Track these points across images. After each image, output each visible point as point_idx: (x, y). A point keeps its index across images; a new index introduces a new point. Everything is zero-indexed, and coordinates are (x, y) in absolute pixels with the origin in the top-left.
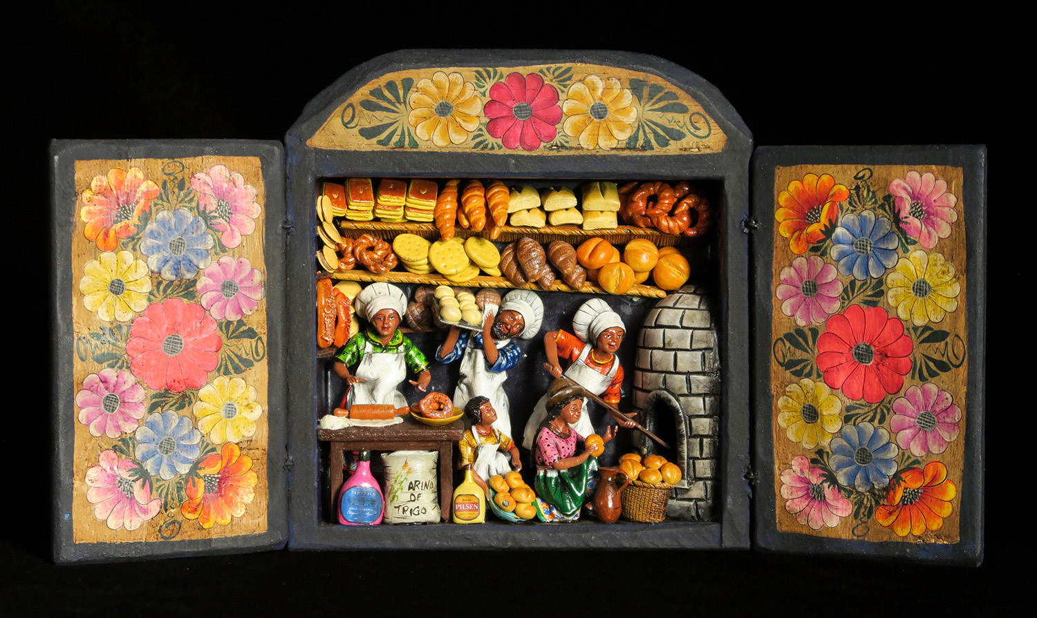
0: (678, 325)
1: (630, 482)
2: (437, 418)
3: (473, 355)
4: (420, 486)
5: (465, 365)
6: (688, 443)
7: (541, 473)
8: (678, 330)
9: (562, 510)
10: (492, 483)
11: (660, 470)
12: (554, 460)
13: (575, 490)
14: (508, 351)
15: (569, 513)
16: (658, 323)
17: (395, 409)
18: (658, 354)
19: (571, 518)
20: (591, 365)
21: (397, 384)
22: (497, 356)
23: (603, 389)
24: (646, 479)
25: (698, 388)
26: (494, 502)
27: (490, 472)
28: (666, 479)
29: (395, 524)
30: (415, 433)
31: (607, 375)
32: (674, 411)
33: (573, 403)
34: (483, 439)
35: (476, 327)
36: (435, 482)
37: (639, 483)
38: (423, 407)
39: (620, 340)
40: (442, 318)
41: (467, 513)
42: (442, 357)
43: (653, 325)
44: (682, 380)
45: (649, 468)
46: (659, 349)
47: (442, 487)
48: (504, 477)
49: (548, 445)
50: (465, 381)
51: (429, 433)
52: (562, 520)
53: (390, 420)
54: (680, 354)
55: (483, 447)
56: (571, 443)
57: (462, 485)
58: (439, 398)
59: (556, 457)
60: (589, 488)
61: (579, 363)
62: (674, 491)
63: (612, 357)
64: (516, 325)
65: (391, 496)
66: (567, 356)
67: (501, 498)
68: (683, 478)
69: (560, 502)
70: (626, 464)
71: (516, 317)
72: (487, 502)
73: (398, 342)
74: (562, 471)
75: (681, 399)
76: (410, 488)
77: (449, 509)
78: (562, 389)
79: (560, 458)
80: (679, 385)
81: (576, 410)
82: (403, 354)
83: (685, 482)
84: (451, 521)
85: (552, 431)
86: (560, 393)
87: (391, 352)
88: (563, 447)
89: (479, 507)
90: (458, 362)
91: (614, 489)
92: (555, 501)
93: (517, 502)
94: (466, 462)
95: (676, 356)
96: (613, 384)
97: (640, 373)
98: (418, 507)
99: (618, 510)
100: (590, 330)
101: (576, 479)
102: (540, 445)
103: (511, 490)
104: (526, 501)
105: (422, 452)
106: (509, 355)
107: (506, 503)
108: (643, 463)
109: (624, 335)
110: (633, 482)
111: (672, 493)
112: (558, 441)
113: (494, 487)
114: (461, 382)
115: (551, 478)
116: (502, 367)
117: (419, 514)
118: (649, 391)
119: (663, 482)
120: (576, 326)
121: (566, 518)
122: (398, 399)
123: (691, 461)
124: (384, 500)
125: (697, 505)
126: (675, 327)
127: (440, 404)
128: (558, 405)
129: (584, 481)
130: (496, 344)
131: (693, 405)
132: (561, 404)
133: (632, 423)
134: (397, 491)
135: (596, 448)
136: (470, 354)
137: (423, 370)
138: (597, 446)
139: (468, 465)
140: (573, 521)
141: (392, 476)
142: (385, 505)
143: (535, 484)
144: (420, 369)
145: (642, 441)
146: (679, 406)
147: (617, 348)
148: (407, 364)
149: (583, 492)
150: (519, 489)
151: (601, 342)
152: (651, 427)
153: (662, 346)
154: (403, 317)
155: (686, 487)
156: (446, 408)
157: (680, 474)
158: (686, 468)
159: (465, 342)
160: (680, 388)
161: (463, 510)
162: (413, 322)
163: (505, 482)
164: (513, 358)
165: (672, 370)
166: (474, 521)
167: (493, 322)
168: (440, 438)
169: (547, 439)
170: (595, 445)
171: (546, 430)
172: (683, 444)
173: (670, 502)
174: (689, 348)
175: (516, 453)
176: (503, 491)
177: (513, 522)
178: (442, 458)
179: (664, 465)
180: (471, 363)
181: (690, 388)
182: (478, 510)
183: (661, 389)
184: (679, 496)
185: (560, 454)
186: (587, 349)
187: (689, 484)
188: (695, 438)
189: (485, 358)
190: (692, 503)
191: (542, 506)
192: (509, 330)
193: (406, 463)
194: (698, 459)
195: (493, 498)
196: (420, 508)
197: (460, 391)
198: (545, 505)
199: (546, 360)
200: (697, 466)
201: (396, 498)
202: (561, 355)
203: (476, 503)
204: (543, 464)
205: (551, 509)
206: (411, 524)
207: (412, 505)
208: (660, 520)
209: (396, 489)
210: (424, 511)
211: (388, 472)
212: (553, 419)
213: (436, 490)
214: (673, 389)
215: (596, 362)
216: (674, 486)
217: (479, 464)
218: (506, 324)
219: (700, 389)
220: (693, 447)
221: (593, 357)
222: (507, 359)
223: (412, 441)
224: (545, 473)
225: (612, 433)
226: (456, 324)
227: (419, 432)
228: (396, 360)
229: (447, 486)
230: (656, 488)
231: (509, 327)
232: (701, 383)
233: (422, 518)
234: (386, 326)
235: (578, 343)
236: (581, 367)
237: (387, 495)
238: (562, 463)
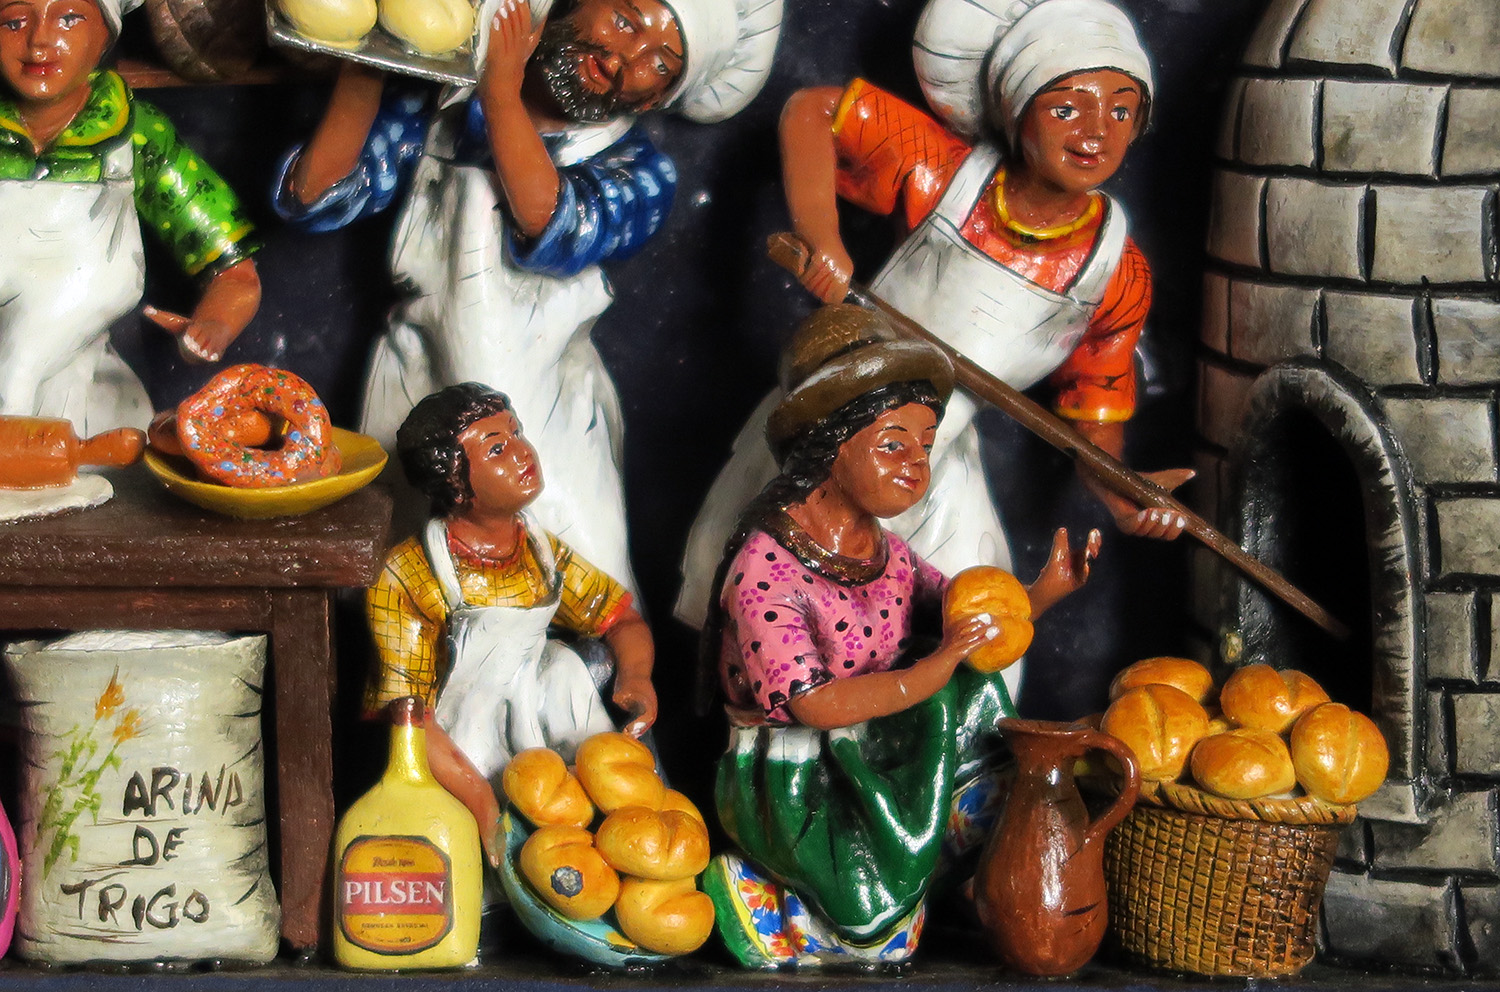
0: (1384, 59)
1: (1149, 790)
2: (255, 483)
3: (450, 194)
4: (176, 794)
5: (415, 237)
6: (1423, 614)
7: (745, 744)
8: (1382, 86)
9: (836, 914)
10: (513, 784)
11: (1288, 736)
12: (796, 685)
13: (892, 821)
14: (611, 175)
15: (864, 930)
16: (1297, 53)
17: (72, 440)
18: (1293, 197)
19: (873, 953)
20: (994, 245)
21: (98, 323)
22: (553, 199)
23: (1050, 357)
24: (1219, 780)
25: (1468, 357)
26: (519, 871)
27: (516, 734)
28: (1310, 782)
29: (73, 968)
30: (157, 549)
31: (1065, 291)
32: (1358, 464)
33: (888, 420)
34: (478, 582)
35: (444, 66)
36: (251, 779)
37: (1187, 796)
38: (190, 430)
39: (1126, 132)
40: (285, 22)
41: (394, 919)
42: (306, 201)
43: (1276, 60)
44: (1395, 320)
45: (1235, 726)
46: (1299, 172)
47: (284, 802)
48: (571, 757)
49: (771, 616)
50: (416, 310)
51: (216, 551)
52: (836, 959)
53: (48, 490)
54: (1389, 198)
55: (473, 620)
56: (881, 606)
57: (376, 793)
58: (268, 392)
59: (803, 672)
60: (961, 813)
61: (934, 235)
62: (1359, 835)
63: (1094, 210)
64: (648, 54)
65: (49, 835)
66: (883, 199)
67: (547, 857)
68: (1395, 773)
69: (823, 876)
70: (1134, 706)
71: (648, 21)
72: (491, 876)
73: (102, 128)
74: (837, 735)
75: (1394, 407)
76: (130, 804)
77: (316, 900)
78: (843, 353)
79: (822, 677)
80: (1386, 345)
81: (904, 455)
82: (131, 185)
83: (1408, 793)
84: (326, 956)
85: (793, 551)
86: (826, 373)
87: (71, 175)
88: (841, 626)
89: (447, 895)
90: (379, 227)
91: (1073, 822)
92: (802, 874)
93: (623, 877)
94: (397, 687)
95: (1369, 207)
96: (1097, 333)
97: (1220, 284)
98: (168, 892)
99: (1089, 917)
100: (989, 82)
101: (901, 773)
102: (735, 611)
103: (598, 821)
104: (662, 872)
105: (193, 637)
106: (611, 192)
107: (567, 879)
108: (1213, 705)
109: (1143, 107)
110: (1161, 792)
111: (1351, 844)
112: (815, 594)
113: (521, 805)
114: (400, 318)
115: (786, 768)
116: (580, 249)
117: (172, 923)
118: (1254, 370)
119: (1300, 790)
120: (929, 65)
121: (852, 952)
122: (109, 393)
123: (1437, 697)
124: (21, 854)
125: (1461, 902)
126: (1369, 73)
127: (274, 418)
128: (819, 431)
129: (939, 781)
130: (553, 145)
131: (1447, 435)
132: (831, 427)
133: (1171, 519)
134: (71, 816)
135: (992, 633)
136: (436, 189)
137: (222, 260)
138: (995, 621)
139: (402, 701)
140: (887, 969)
141: (52, 746)
142: (24, 875)
143: (719, 792)
144: (211, 257)
145: (1223, 599)
146: (1378, 441)
147: (1108, 166)
148: (149, 233)
149: (929, 834)
150: (634, 813)
151: (1036, 136)
152: (1264, 537)
153: (1309, 158)
154: (125, 18)
155: (1411, 816)
156: (297, 437)
157: (1381, 759)
158: (1410, 731)
159: (416, 131)
160: (1389, 358)
161: (374, 909)
162: (180, 37)
163: (573, 784)
164: (637, 210)
165: (1354, 270)
166: (425, 959)
167: (533, 40)
168: (264, 578)
169: (764, 586)
170: (985, 618)
171: (765, 543)
172: (1397, 618)
173: (1339, 884)
174: (1427, 168)
175: (639, 650)
176: (559, 823)
177: (606, 967)
178: (279, 668)
179: (1306, 717)
180: (442, 230)
181: (1431, 359)
182: (443, 909)
183: (1303, 360)
184: (1382, 860)
185: (824, 658)
186: (975, 172)
187: (1429, 803)
188: (1453, 590)
189: (503, 206)
190: (1438, 893)
191: (745, 896)
192: (617, 79)
193: (112, 688)
194: (1467, 687)
195: (516, 855)
196: (180, 897)
197: (393, 358)
198: (759, 890)
199: (784, 219)
200: (1462, 722)
201: (67, 849)
202: (855, 195)
203: (434, 879)
204: (748, 701)
205: (787, 910)
206: (140, 968)
207: (140, 883)
208: (1288, 969)
209: (67, 807)
210: (195, 909)
211: (34, 727)
212: (801, 496)
213: (257, 812)
214: (1356, 363)
215: (1013, 233)
216: (1352, 811)
217: (461, 698)
218: (601, 51)
219: (1476, 363)
220: (1443, 633)
221: (1002, 206)
222: (605, 216)
223: (143, 589)
224: (763, 743)
225: (1075, 560)
226: (349, 49)
227: (172, 545)
228: (94, 212)
229: (309, 796)
230: (1264, 821)
231: (613, 64)
232: (1483, 337)
233: (189, 941)
234: (39, 55)
235: (935, 141)
236: (943, 254)
237: (30, 830)
238: (831, 694)
